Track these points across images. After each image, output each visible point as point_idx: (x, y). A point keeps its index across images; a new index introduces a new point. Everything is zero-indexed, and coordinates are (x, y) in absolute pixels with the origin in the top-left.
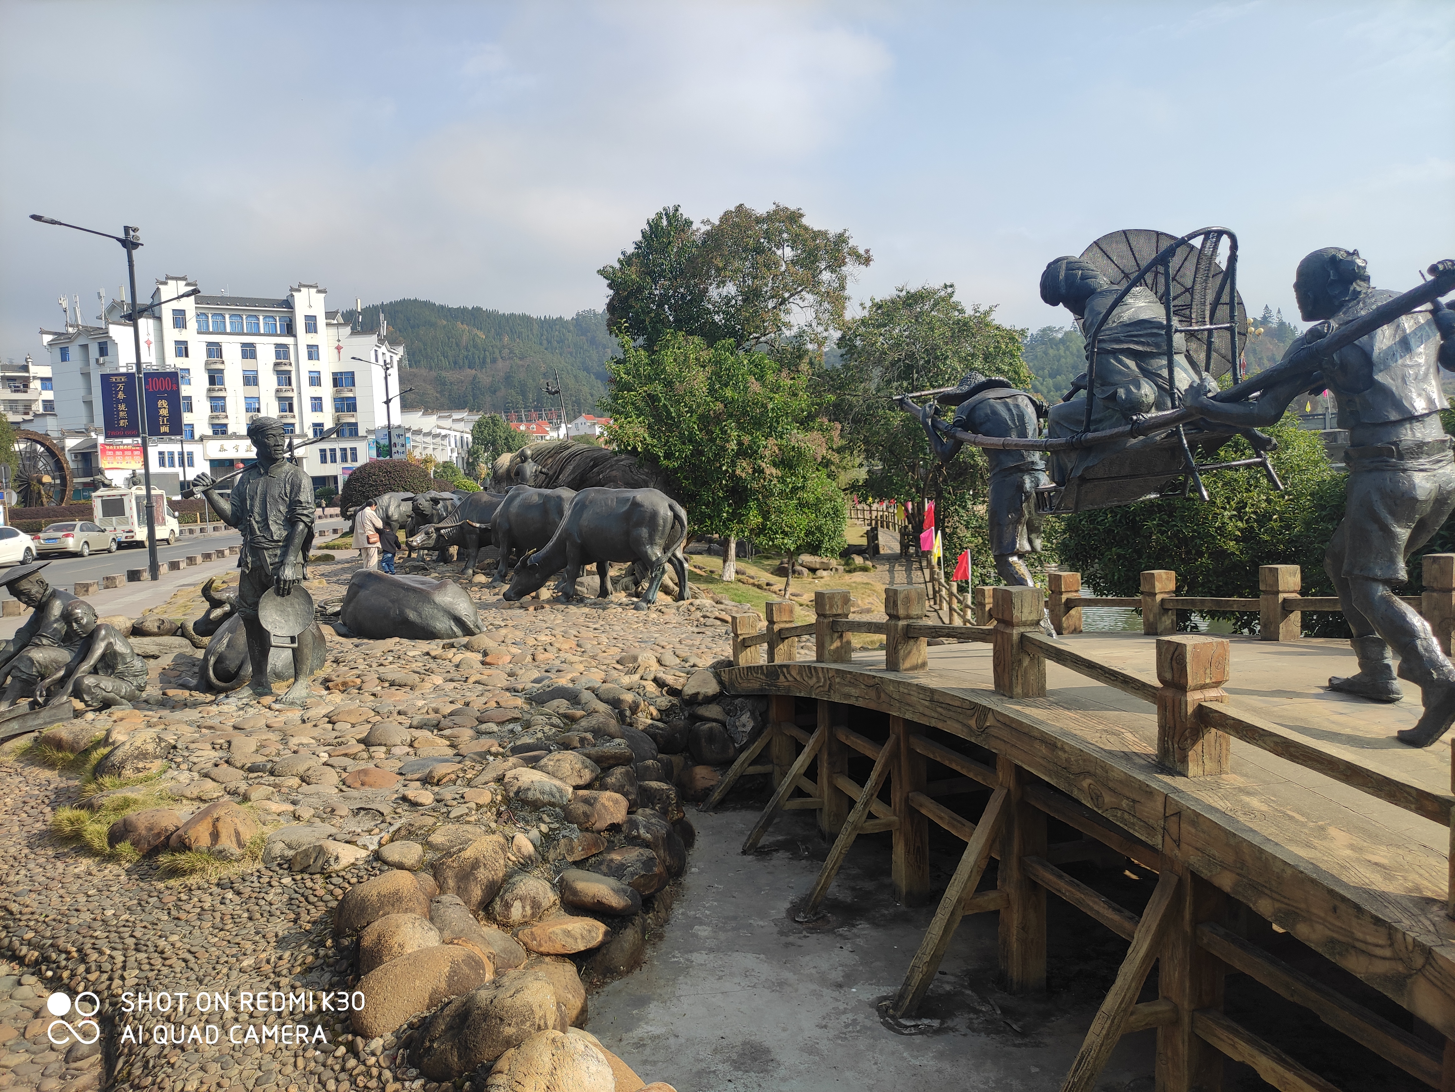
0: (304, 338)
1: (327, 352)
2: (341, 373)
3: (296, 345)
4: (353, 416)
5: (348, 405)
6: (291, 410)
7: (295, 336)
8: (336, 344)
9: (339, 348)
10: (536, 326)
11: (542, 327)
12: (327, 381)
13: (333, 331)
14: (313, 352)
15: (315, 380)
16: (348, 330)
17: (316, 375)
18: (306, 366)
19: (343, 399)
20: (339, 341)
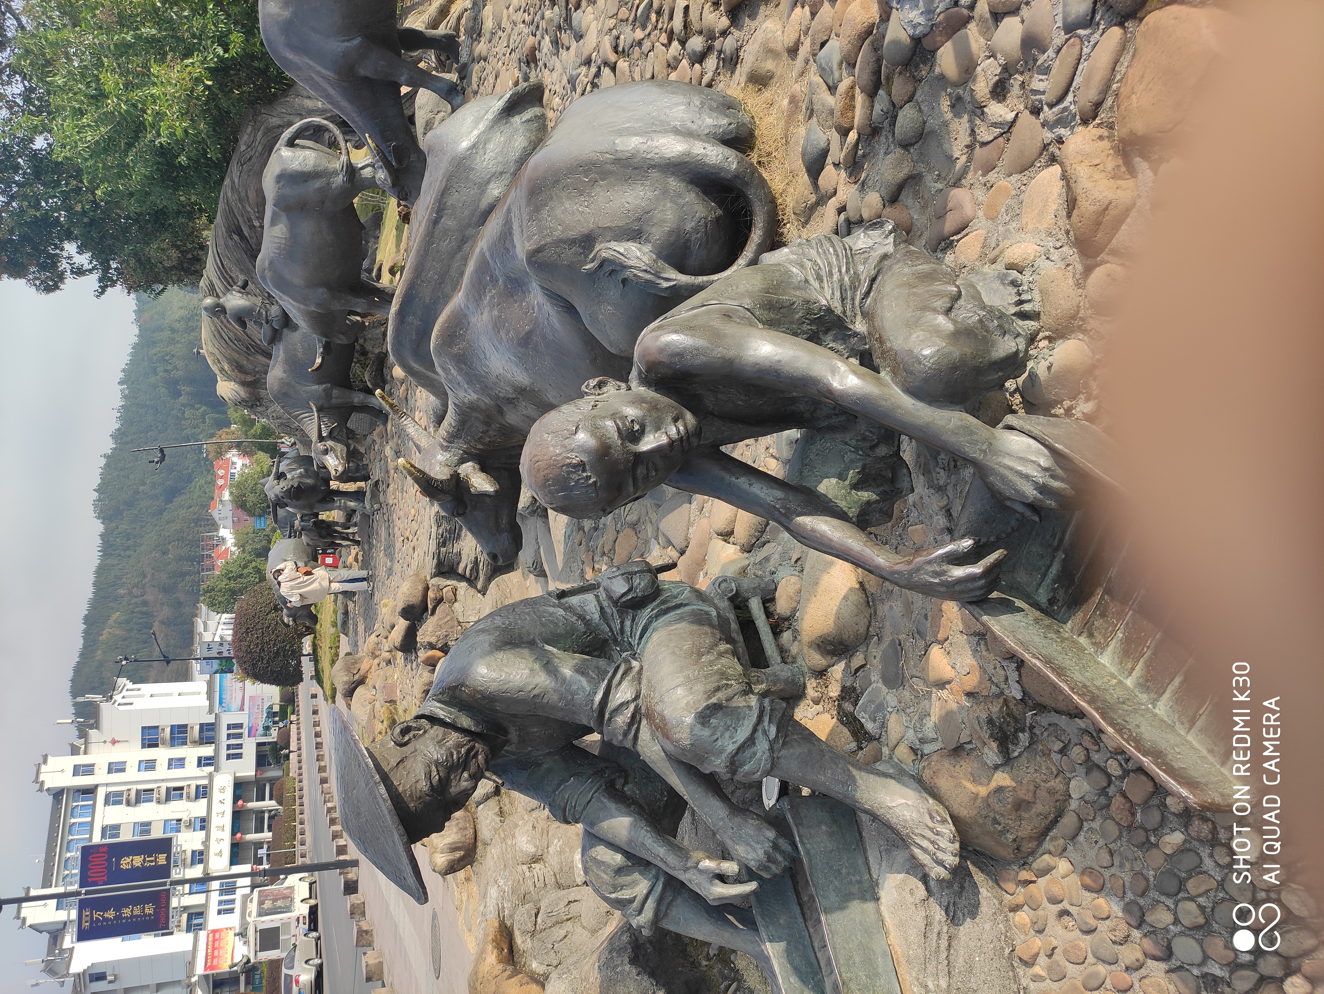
0: (100, 777)
1: (117, 754)
2: (143, 740)
3: (107, 785)
4: (192, 728)
5: (180, 733)
6: (181, 788)
7: (96, 786)
8: (109, 745)
9: (114, 742)
10: (110, 561)
11: (111, 555)
12: (150, 753)
13: (93, 748)
14: (116, 768)
15: (150, 765)
16: (93, 733)
17: (143, 765)
18: (132, 774)
19: (172, 738)
20: (105, 742)
